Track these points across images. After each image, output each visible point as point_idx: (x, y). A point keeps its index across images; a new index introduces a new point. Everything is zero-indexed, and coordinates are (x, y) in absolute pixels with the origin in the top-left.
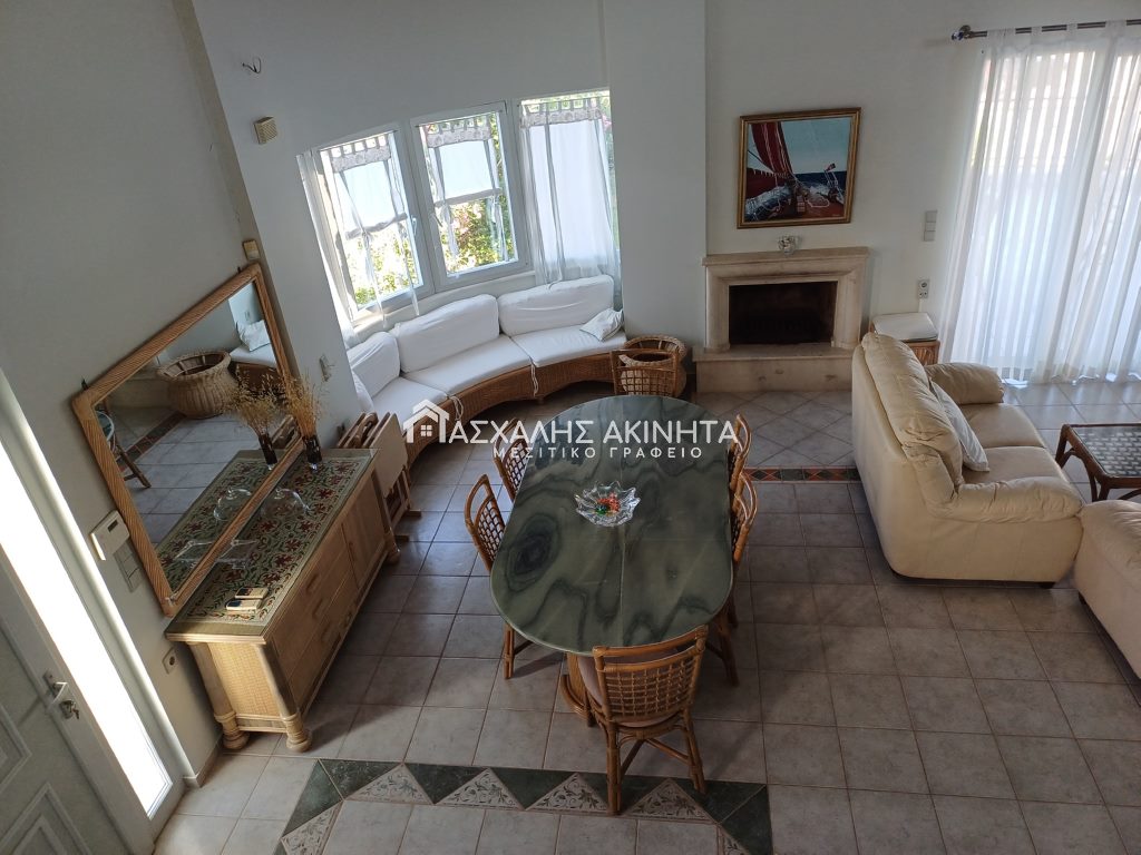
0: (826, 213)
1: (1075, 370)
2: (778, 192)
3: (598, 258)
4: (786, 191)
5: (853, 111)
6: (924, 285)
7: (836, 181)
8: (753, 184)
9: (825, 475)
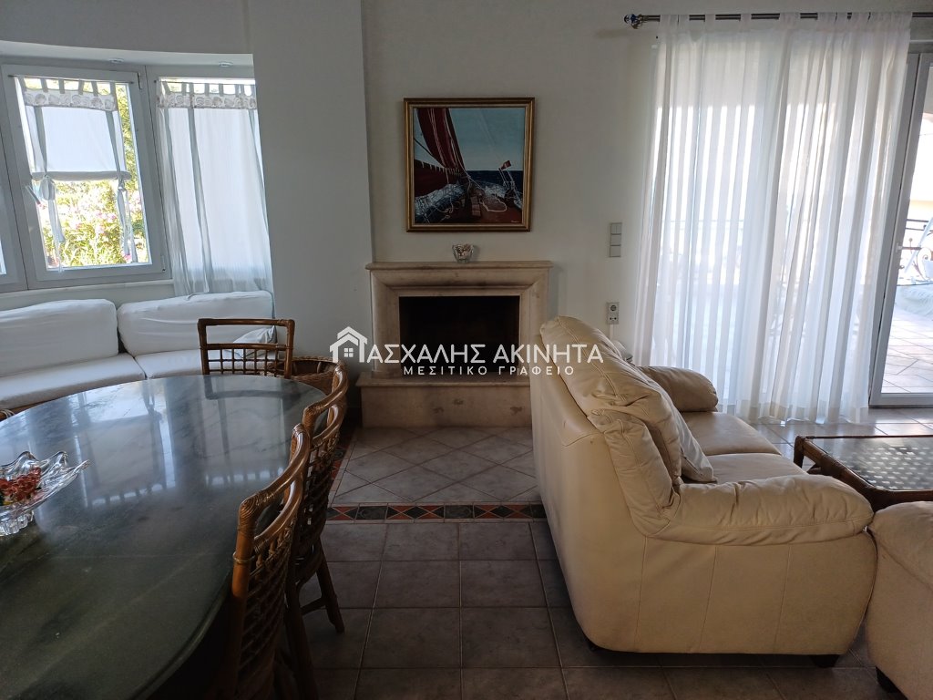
0: (502, 218)
1: (782, 409)
2: (451, 190)
3: (255, 271)
4: (459, 191)
5: (528, 101)
6: (614, 308)
7: (513, 182)
8: (424, 180)
9: (502, 512)
